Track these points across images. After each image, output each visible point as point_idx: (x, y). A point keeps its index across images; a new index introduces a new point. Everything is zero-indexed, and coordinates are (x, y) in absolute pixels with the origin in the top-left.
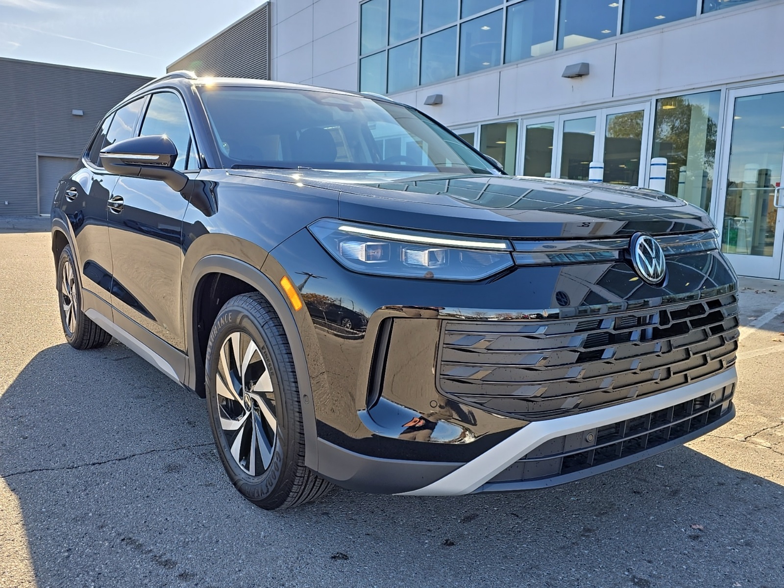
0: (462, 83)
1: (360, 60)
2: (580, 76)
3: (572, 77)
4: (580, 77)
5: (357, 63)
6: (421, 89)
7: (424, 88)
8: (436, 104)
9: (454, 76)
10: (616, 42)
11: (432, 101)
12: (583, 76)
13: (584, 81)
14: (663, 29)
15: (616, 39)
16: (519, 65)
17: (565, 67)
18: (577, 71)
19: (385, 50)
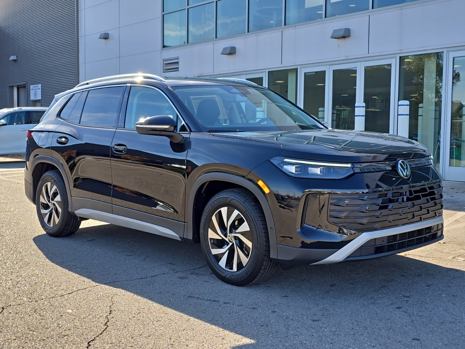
0: (252, 39)
1: (163, 15)
2: (344, 37)
3: (338, 38)
4: (344, 38)
5: (160, 18)
6: (218, 41)
7: (220, 41)
8: (231, 54)
9: (245, 33)
10: (369, 14)
11: (228, 52)
12: (346, 38)
13: (347, 40)
14: (402, 7)
15: (369, 12)
16: (296, 27)
17: (332, 31)
18: (341, 34)
19: (185, 9)
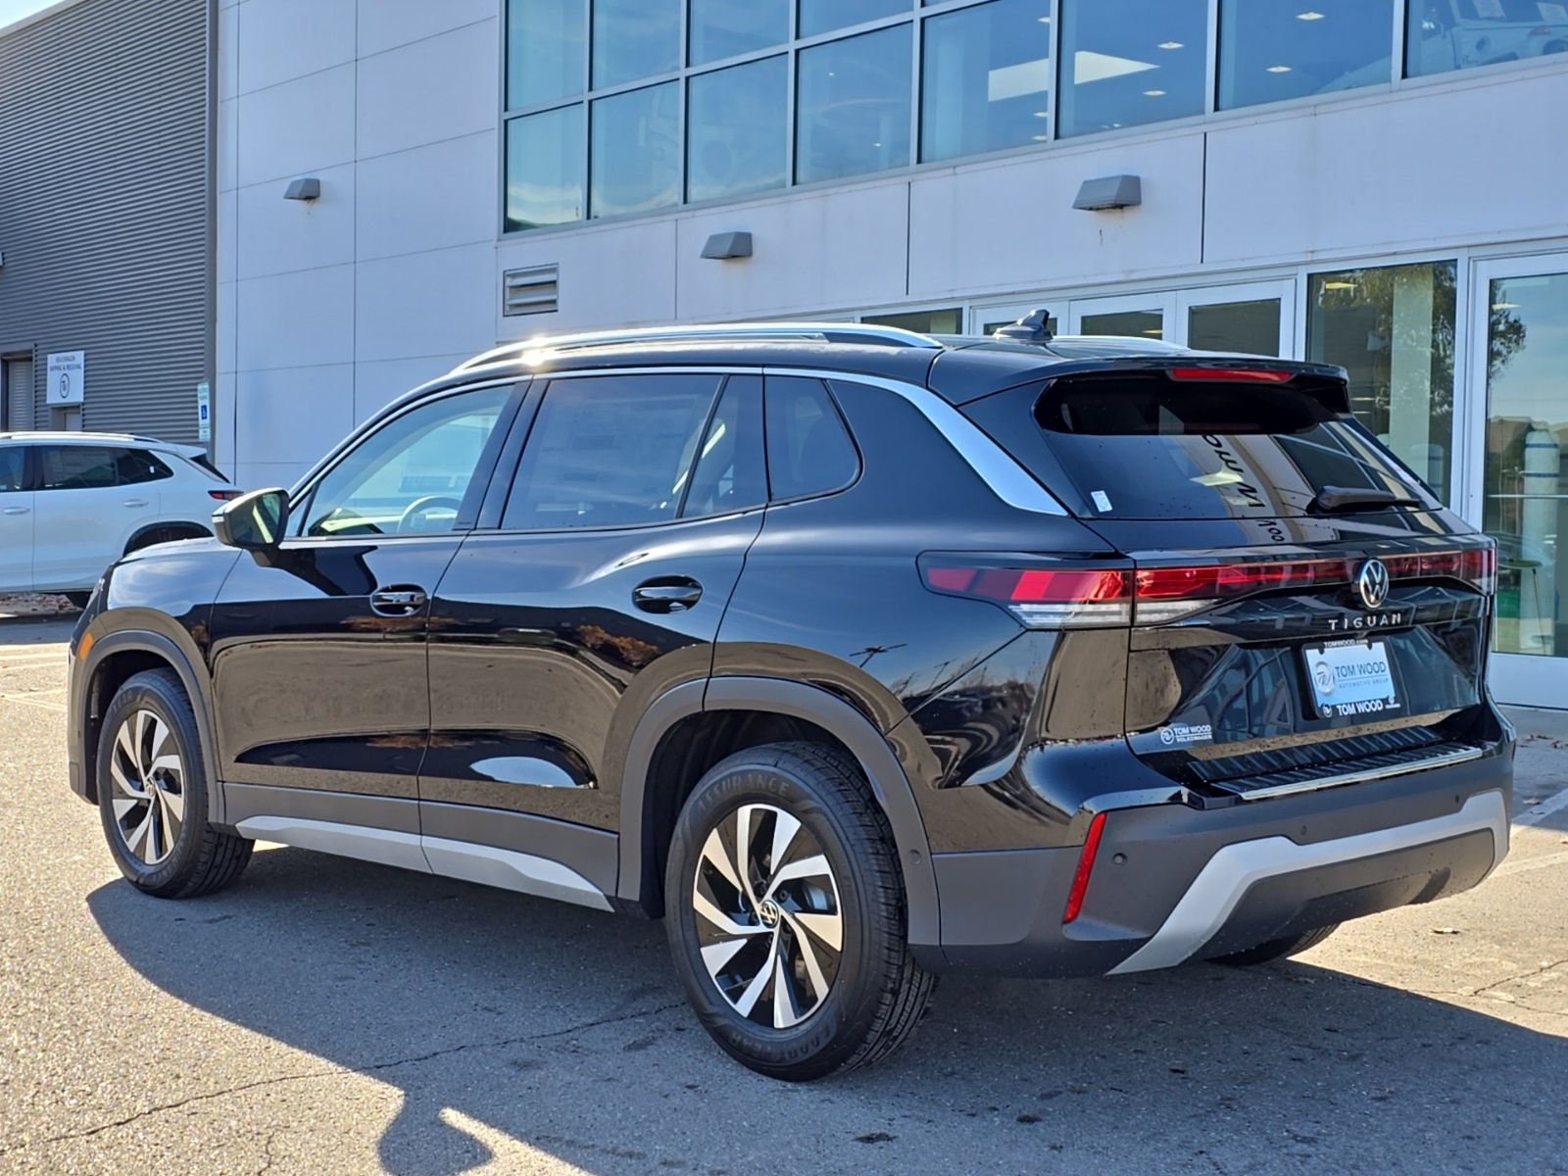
0: (806, 206)
1: (506, 122)
2: (1119, 206)
3: (1098, 209)
4: (1118, 210)
5: (496, 132)
6: (690, 214)
7: (698, 213)
8: (734, 257)
9: (783, 186)
10: (1205, 128)
11: (725, 249)
12: (1125, 208)
13: (1129, 217)
14: (1315, 106)
15: (1205, 123)
16: (958, 170)
17: (1081, 183)
18: (1110, 194)
19: (582, 102)
